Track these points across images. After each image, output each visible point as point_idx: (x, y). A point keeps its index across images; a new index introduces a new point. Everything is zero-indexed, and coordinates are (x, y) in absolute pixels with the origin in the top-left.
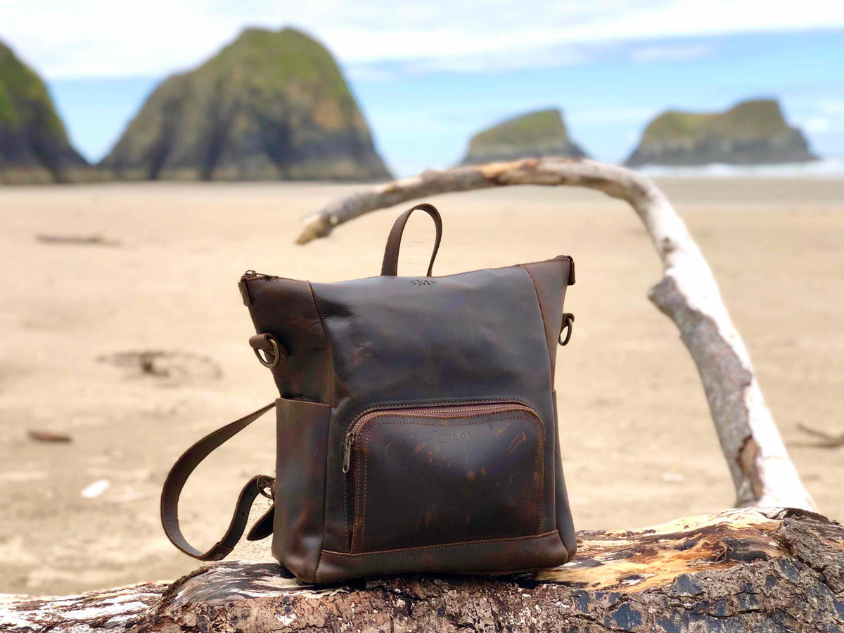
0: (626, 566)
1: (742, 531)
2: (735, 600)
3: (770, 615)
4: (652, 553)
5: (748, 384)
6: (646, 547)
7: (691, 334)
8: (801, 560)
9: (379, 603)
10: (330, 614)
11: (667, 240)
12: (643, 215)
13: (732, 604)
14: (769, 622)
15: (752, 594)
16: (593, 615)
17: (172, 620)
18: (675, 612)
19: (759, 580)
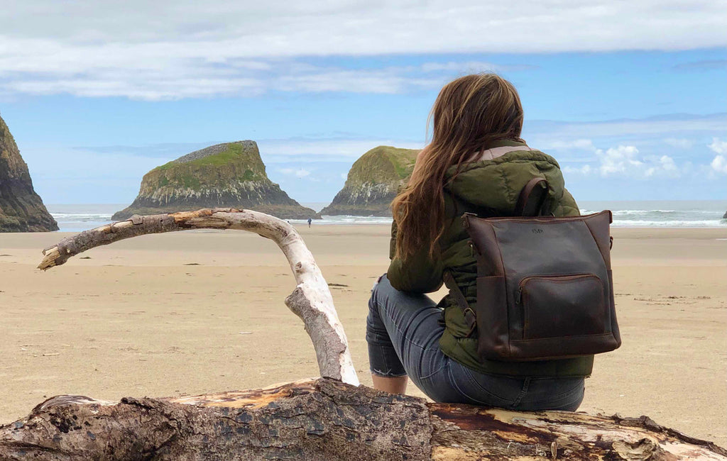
0: (247, 401)
1: (300, 385)
2: (294, 411)
3: (308, 415)
4: (259, 396)
5: (343, 352)
6: (258, 394)
7: (311, 324)
8: (324, 393)
9: (135, 410)
10: (114, 412)
11: (300, 265)
12: (285, 249)
13: (292, 412)
14: (309, 418)
15: (301, 407)
16: (230, 417)
17: (44, 412)
18: (267, 416)
19: (305, 400)
